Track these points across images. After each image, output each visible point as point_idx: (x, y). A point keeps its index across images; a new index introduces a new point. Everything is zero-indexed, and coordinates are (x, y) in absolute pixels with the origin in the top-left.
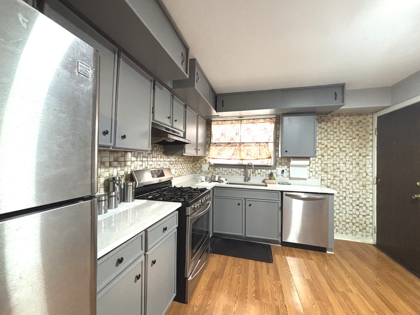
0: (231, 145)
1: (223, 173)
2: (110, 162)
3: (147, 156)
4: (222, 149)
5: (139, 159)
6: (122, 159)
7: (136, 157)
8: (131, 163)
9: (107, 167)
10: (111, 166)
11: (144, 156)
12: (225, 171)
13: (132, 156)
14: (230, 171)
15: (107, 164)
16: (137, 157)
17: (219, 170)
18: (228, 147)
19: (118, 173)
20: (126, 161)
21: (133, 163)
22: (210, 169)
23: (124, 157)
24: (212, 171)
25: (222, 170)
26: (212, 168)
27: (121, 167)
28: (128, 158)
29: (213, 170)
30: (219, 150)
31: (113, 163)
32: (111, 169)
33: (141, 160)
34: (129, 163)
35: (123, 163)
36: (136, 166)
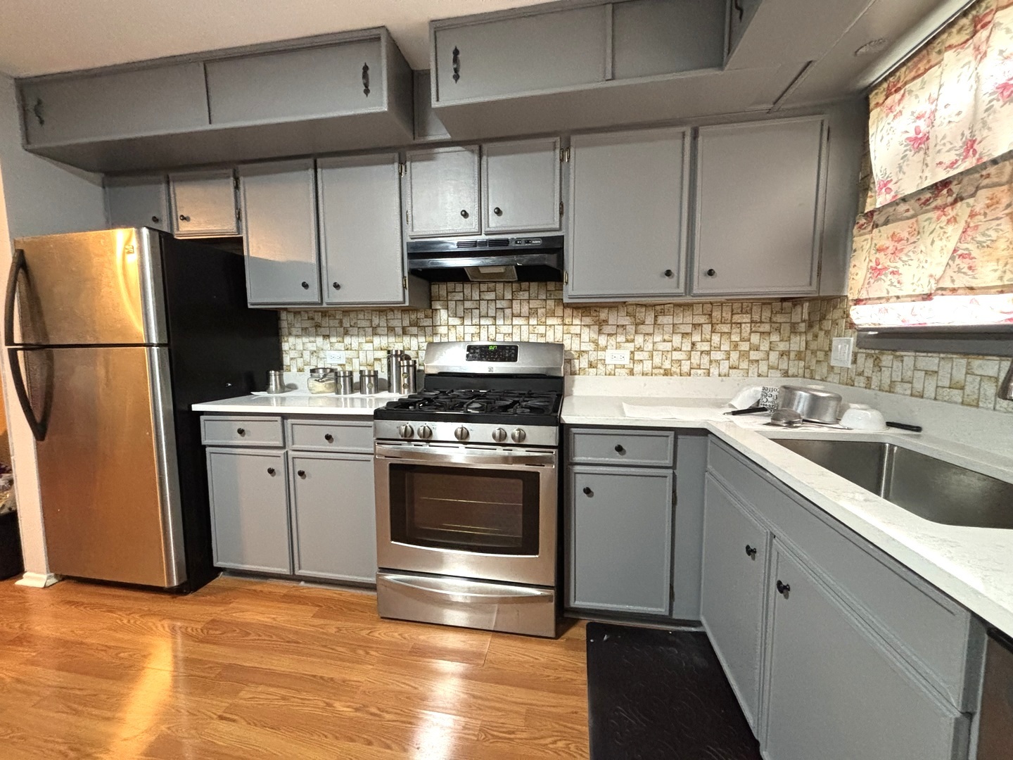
0: (950, 192)
1: (918, 386)
2: (404, 328)
3: (492, 313)
4: (900, 240)
5: (467, 322)
6: (428, 322)
7: (460, 317)
8: (448, 329)
9: (399, 336)
10: (405, 333)
11: (482, 314)
12: (926, 372)
13: (449, 316)
14: (959, 375)
15: (399, 331)
16: (462, 318)
17: (897, 364)
18: (934, 215)
19: (420, 347)
20: (435, 326)
21: (453, 330)
22: (861, 359)
23: (432, 318)
24: (868, 373)
25: (915, 369)
26: (868, 356)
27: (425, 336)
28: (440, 319)
29: (870, 363)
30: (879, 250)
31: (410, 328)
32: (406, 339)
33: (474, 322)
34: (442, 330)
35: (429, 330)
36: (462, 335)
